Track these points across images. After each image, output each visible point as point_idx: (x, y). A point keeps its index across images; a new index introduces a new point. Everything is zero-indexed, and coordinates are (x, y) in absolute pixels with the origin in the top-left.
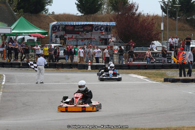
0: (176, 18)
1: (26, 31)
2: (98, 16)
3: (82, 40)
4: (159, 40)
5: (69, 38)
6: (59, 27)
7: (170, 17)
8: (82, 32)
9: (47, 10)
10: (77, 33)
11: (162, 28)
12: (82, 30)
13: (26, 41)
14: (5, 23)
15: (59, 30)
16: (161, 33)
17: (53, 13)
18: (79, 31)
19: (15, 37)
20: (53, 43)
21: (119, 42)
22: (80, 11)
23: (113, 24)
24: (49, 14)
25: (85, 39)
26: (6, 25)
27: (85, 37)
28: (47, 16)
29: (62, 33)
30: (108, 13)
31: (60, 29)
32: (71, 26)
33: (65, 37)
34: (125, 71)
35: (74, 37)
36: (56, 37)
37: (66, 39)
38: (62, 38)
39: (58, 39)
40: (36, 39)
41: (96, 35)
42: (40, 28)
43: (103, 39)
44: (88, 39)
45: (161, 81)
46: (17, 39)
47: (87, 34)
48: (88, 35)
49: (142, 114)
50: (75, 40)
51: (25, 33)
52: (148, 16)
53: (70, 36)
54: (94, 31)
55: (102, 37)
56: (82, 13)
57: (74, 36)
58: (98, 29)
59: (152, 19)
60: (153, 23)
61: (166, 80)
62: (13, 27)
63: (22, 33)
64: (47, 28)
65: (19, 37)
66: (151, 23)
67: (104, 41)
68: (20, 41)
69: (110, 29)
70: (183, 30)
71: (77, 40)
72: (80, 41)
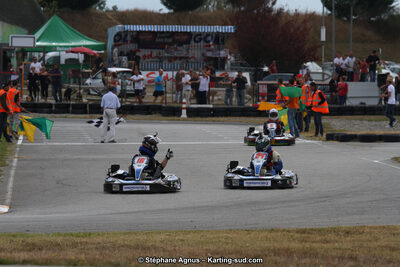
0: (349, 18)
1: (61, 44)
2: (201, 14)
3: (170, 61)
4: (317, 60)
5: (145, 57)
6: (126, 35)
7: (339, 16)
8: (170, 44)
9: (103, 2)
10: (161, 46)
11: (323, 38)
12: (170, 40)
13: (63, 62)
14: (24, 26)
15: (125, 41)
16: (320, 46)
17: (115, 8)
18: (164, 43)
19: (42, 54)
20: (115, 66)
21: (241, 64)
22: (165, 4)
23: (230, 29)
24: (108, 11)
25: (176, 58)
26: (26, 32)
27: (175, 54)
28: (104, 14)
29: (132, 47)
30: (219, 8)
31: (129, 38)
32: (150, 32)
33: (137, 54)
35: (154, 54)
36: (121, 54)
37: (139, 57)
39: (124, 59)
40: (81, 57)
41: (196, 51)
42: (90, 36)
43: (210, 59)
44: (181, 58)
45: (321, 140)
46: (47, 58)
47: (179, 48)
48: (182, 51)
49: (284, 202)
50: (156, 59)
51: (61, 47)
52: (298, 15)
53: (147, 52)
54: (193, 43)
55: (209, 54)
56: (170, 8)
57: (155, 52)
58: (201, 39)
59: (305, 21)
60: (305, 29)
61: (330, 137)
62: (38, 35)
63: (56, 47)
64: (104, 38)
65: (51, 54)
66: (301, 29)
67: (211, 62)
68: (51, 63)
69: (223, 40)
70: (363, 42)
71: (161, 59)
72: (166, 62)
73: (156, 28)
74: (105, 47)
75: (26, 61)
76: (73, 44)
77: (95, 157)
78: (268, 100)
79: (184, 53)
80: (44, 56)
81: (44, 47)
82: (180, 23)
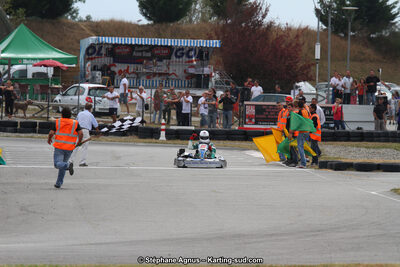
0: (346, 35)
1: (30, 56)
2: (184, 26)
3: (148, 77)
4: (310, 79)
5: (120, 72)
6: (100, 48)
7: (336, 32)
8: (149, 59)
9: (76, 11)
10: (138, 61)
11: (318, 55)
12: (149, 55)
13: (30, 76)
15: (99, 54)
16: (314, 65)
17: (88, 18)
18: (143, 58)
19: (7, 67)
20: (87, 82)
21: (227, 83)
22: (145, 15)
23: (216, 43)
24: (81, 21)
25: (155, 74)
27: (155, 70)
28: (76, 24)
29: (107, 61)
30: (204, 20)
31: (103, 51)
32: (127, 45)
33: (113, 69)
34: (237, 143)
35: (131, 70)
36: (94, 68)
37: (114, 73)
39: (98, 74)
40: (50, 71)
41: (177, 67)
42: (62, 48)
43: (192, 76)
44: (160, 74)
45: (312, 167)
46: (12, 71)
47: (159, 63)
48: (162, 67)
49: (272, 235)
50: (133, 75)
51: (28, 59)
52: (289, 29)
53: (123, 67)
54: (174, 58)
55: (192, 71)
56: (149, 19)
57: (132, 68)
58: (182, 54)
59: (297, 36)
60: (297, 45)
61: (323, 165)
62: (3, 46)
63: (22, 59)
64: (76, 51)
65: (16, 68)
66: (294, 45)
67: (194, 80)
68: (16, 77)
69: (207, 55)
70: (361, 61)
71: (138, 75)
72: (144, 78)
73: (133, 41)
74: (76, 60)
76: (41, 56)
78: (256, 123)
79: (164, 69)
80: (9, 69)
81: (10, 59)
82: (160, 36)
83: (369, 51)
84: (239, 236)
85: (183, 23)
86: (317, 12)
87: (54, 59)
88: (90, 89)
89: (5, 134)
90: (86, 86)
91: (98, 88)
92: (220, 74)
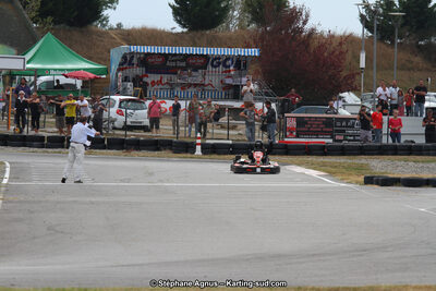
0: (393, 42)
1: (57, 66)
2: (220, 34)
3: (183, 89)
4: (355, 90)
5: (153, 83)
6: (132, 58)
7: (381, 39)
8: (184, 69)
9: (106, 19)
10: (172, 71)
11: (363, 64)
12: (184, 64)
14: (11, 45)
15: (131, 64)
16: (359, 74)
17: (119, 25)
18: (177, 68)
19: (33, 78)
20: (118, 93)
21: (267, 94)
22: (179, 22)
23: (254, 52)
24: (111, 29)
25: (190, 85)
26: (15, 51)
27: (190, 80)
28: (106, 33)
29: (139, 71)
30: (241, 27)
31: (135, 61)
33: (145, 79)
34: (278, 158)
35: (164, 81)
36: (126, 79)
37: (146, 84)
38: (137, 81)
39: (130, 85)
40: (79, 84)
41: (213, 77)
42: (90, 58)
43: (229, 87)
44: (195, 85)
45: (357, 183)
46: (38, 83)
47: (194, 74)
48: (197, 77)
49: (313, 255)
50: (167, 86)
51: (55, 70)
52: (332, 37)
53: (156, 77)
54: (210, 68)
55: (229, 81)
56: (184, 26)
57: (165, 78)
58: (219, 63)
59: (341, 44)
60: (341, 53)
61: (369, 181)
62: (28, 56)
63: (49, 70)
64: (106, 60)
65: (43, 79)
66: (337, 53)
67: (231, 91)
68: (43, 89)
69: (245, 65)
70: (409, 70)
71: (172, 86)
72: (179, 89)
73: (166, 50)
74: (107, 71)
75: (14, 86)
76: (69, 66)
77: (93, 199)
78: (297, 137)
79: (199, 80)
80: (36, 80)
81: (36, 70)
82: (195, 45)
83: (418, 60)
84: (279, 256)
85: (220, 30)
86: (362, 17)
87: (84, 69)
88: (121, 101)
89: (31, 149)
90: (117, 98)
91: (130, 100)
92: (259, 85)
